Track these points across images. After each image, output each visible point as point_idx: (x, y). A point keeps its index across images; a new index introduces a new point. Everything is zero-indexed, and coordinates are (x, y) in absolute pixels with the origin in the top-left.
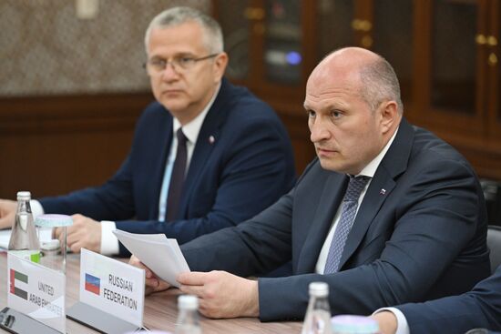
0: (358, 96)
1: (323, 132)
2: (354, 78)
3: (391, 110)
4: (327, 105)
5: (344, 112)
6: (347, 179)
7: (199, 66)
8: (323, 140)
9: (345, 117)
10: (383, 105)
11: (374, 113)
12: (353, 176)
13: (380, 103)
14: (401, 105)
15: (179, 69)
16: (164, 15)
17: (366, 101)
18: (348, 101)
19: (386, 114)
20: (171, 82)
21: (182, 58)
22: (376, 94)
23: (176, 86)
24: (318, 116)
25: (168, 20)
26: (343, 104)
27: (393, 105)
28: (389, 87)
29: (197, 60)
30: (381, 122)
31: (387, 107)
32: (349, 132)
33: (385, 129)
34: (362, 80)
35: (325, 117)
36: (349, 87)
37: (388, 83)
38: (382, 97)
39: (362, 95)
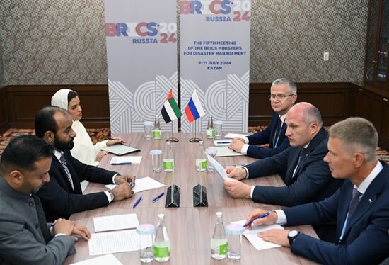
1: (289, 132)
2: (301, 114)
5: (296, 126)
7: (286, 98)
8: (290, 135)
11: (308, 127)
13: (311, 123)
15: (279, 98)
16: (276, 81)
18: (298, 122)
19: (313, 127)
20: (276, 103)
21: (280, 95)
22: (309, 120)
23: (278, 104)
25: (278, 82)
26: (296, 123)
27: (316, 124)
29: (285, 96)
30: (311, 130)
31: (314, 125)
32: (298, 133)
33: (313, 132)
34: (304, 114)
36: (299, 117)
39: (303, 120)
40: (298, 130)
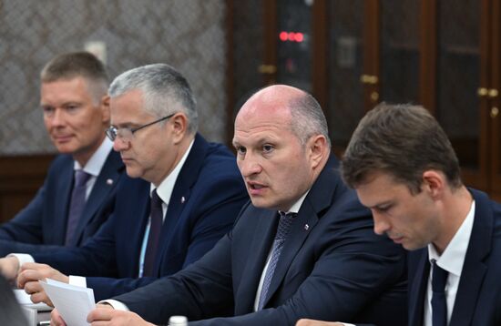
0: (288, 129)
1: (253, 167)
2: (285, 113)
3: (320, 144)
4: (258, 139)
5: (275, 146)
6: (278, 216)
8: (254, 175)
9: (275, 151)
10: (312, 140)
11: (304, 147)
12: (283, 213)
13: (309, 137)
14: (329, 140)
17: (296, 135)
18: (279, 135)
19: (315, 149)
22: (305, 128)
24: (249, 151)
26: (273, 137)
27: (321, 138)
28: (318, 122)
30: (311, 156)
31: (316, 142)
33: (314, 164)
34: (292, 113)
35: (256, 151)
36: (280, 121)
37: (316, 118)
38: (311, 131)
39: (292, 128)
40: (279, 155)
